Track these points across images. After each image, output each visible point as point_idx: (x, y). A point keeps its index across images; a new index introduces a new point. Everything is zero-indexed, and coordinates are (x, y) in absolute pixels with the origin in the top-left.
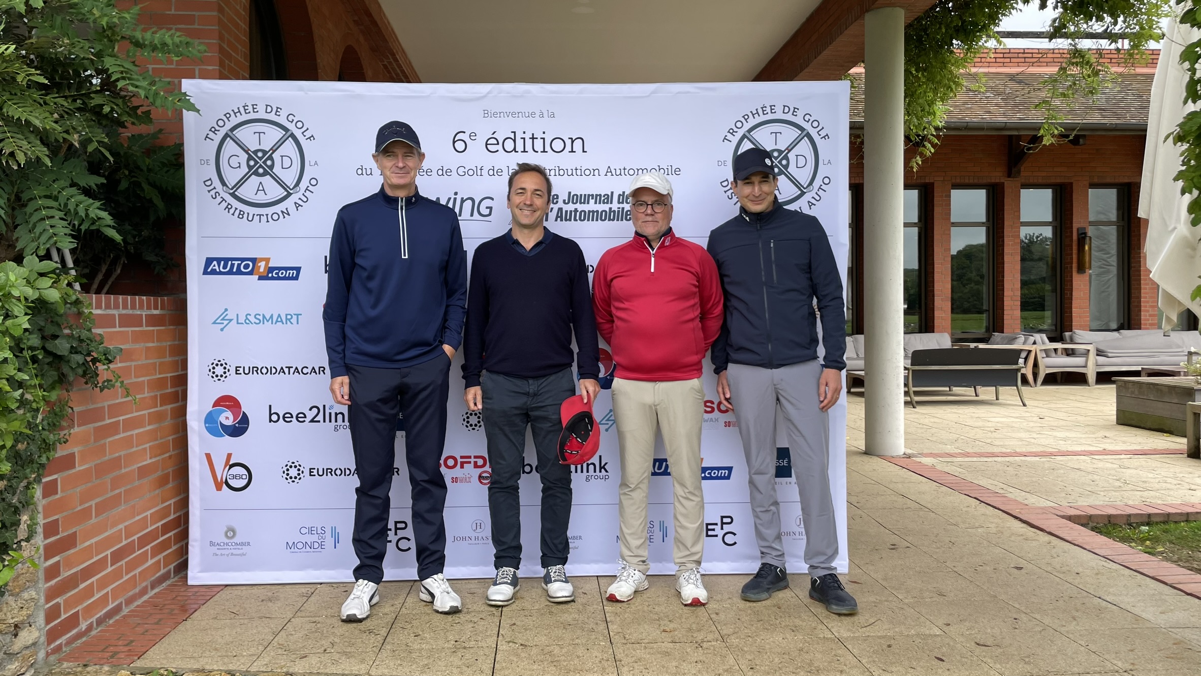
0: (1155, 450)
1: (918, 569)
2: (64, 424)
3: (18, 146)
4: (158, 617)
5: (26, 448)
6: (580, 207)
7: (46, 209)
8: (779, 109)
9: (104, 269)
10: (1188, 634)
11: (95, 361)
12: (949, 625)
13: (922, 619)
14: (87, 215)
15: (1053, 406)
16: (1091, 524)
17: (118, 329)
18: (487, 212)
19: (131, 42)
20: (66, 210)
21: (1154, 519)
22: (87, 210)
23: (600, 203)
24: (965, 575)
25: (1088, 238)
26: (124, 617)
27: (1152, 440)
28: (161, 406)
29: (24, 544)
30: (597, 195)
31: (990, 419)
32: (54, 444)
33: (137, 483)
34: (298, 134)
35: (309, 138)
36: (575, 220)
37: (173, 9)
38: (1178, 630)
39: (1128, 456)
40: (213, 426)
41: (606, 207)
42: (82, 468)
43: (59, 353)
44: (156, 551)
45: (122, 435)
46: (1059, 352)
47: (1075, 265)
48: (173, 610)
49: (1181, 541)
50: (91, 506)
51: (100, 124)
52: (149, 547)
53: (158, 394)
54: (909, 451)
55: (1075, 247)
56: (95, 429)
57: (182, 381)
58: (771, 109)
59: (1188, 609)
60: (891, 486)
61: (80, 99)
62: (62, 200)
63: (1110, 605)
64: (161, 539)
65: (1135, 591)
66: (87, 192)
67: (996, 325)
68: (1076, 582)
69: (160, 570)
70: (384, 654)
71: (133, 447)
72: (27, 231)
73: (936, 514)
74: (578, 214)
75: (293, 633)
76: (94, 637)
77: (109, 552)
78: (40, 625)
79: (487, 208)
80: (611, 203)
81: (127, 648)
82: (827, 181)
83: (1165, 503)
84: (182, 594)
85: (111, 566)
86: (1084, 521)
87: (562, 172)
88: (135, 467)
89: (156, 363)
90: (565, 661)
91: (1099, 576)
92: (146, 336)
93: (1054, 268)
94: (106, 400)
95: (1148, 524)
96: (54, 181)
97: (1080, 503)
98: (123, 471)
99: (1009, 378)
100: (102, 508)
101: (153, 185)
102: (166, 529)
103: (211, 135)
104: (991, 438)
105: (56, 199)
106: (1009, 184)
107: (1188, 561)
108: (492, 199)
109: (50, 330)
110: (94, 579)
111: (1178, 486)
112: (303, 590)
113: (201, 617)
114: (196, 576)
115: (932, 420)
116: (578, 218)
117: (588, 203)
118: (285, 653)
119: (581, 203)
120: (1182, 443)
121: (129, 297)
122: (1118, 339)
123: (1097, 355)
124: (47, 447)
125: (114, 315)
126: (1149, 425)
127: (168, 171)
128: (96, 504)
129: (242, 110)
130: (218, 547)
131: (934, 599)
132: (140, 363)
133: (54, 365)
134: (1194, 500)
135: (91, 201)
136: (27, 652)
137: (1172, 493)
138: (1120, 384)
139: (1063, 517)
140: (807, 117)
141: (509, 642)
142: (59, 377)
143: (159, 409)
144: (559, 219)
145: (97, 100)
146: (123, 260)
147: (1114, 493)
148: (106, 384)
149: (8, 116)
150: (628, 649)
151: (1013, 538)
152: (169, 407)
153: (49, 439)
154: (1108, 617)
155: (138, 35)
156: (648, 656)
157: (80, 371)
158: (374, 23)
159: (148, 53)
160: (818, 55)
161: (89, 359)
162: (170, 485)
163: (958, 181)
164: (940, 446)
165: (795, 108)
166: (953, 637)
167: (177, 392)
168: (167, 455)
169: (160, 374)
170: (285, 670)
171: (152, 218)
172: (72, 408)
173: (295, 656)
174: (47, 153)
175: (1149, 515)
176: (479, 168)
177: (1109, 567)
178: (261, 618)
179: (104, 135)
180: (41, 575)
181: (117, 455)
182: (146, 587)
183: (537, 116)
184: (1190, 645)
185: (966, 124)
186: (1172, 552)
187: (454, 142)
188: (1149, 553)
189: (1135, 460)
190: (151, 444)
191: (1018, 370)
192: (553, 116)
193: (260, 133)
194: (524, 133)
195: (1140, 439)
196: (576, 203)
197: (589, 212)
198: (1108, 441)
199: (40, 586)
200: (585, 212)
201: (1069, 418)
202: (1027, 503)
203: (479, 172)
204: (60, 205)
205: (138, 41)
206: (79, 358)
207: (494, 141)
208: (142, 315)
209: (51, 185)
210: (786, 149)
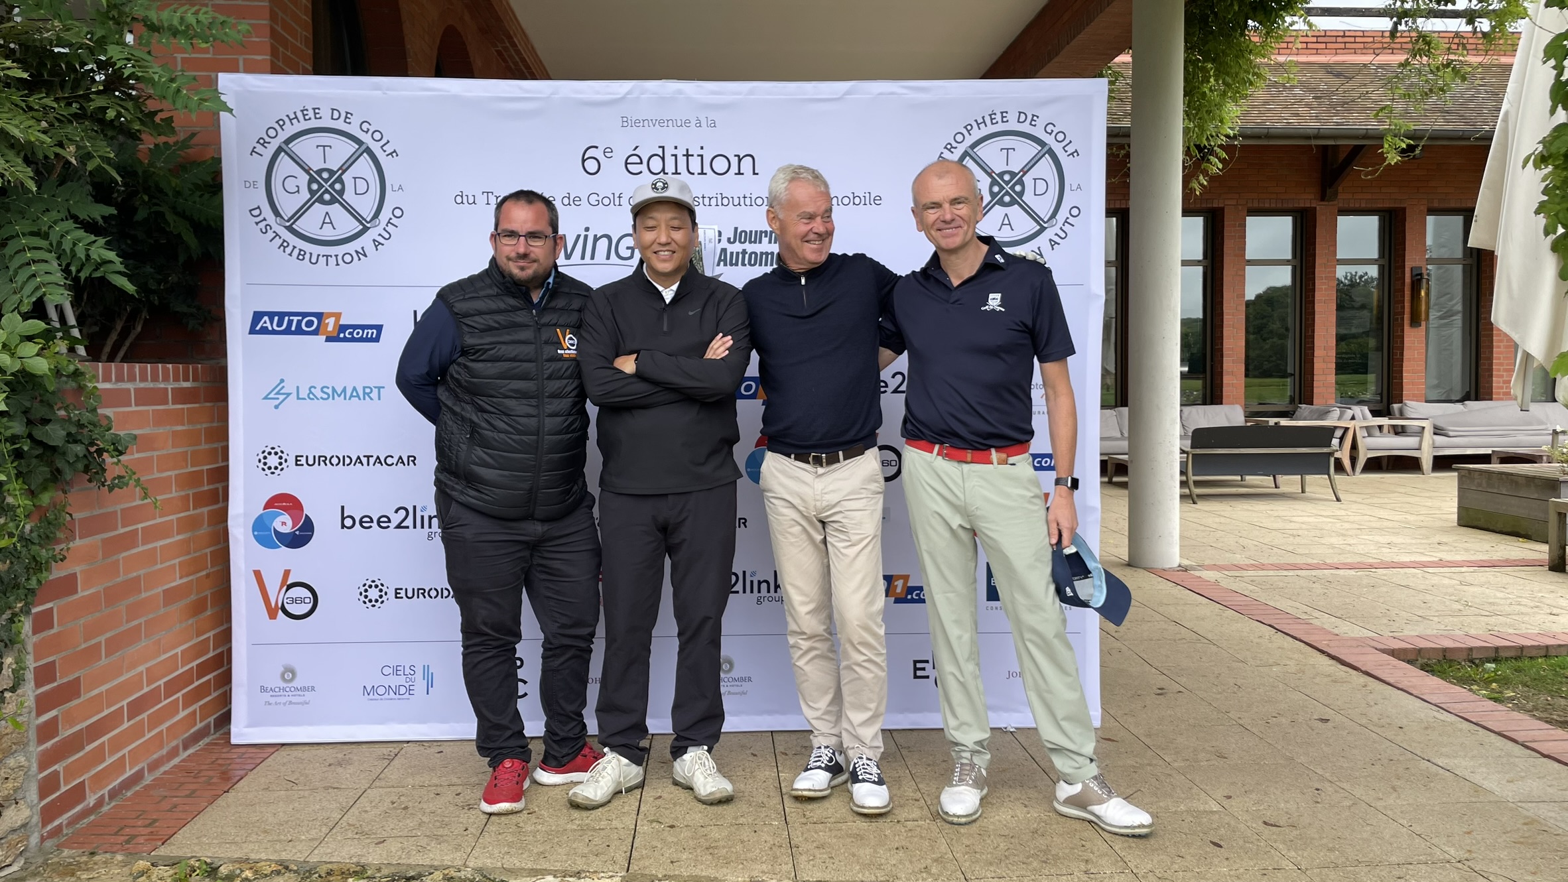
0: (1507, 560)
1: (1192, 721)
2: (60, 535)
4: (192, 787)
5: (9, 568)
6: (750, 248)
7: (32, 251)
8: (1012, 117)
9: (119, 326)
10: (1544, 812)
11: (100, 451)
12: (1230, 797)
13: (1195, 790)
14: (88, 256)
15: (1375, 500)
16: (1420, 661)
17: (134, 408)
18: (627, 254)
19: (146, 25)
20: (61, 252)
21: (1503, 654)
22: (87, 250)
24: (1254, 730)
25: (1424, 281)
26: (147, 787)
27: (1502, 547)
28: (194, 509)
29: (7, 695)
31: (1293, 518)
32: (47, 562)
33: (162, 611)
34: (375, 148)
35: (391, 154)
36: (743, 264)
38: (1530, 804)
39: (1472, 569)
40: (263, 534)
42: (86, 593)
43: (52, 443)
44: (190, 699)
45: (141, 549)
46: (1385, 430)
47: (1407, 317)
48: (212, 778)
49: (1537, 683)
50: (100, 642)
51: (105, 135)
52: (179, 695)
53: (191, 492)
54: (1186, 562)
55: (1407, 293)
56: (104, 541)
57: (221, 475)
58: (1003, 117)
59: (1544, 777)
60: (1161, 610)
61: (76, 102)
62: (54, 238)
63: (1441, 771)
64: (196, 684)
65: (1475, 752)
66: (90, 227)
67: (1304, 394)
68: (1398, 739)
69: (195, 724)
70: (487, 838)
71: (156, 564)
72: (8, 280)
73: (1218, 647)
74: (747, 256)
75: (368, 809)
76: (106, 814)
77: (125, 703)
78: (32, 801)
79: (628, 248)
81: (149, 830)
82: (1075, 212)
83: (1515, 632)
84: (224, 756)
85: (128, 721)
86: (1410, 657)
88: (160, 590)
89: (187, 452)
90: (724, 847)
91: (1429, 731)
92: (177, 417)
93: (1380, 319)
94: (119, 504)
95: (1495, 660)
96: (44, 212)
97: (1406, 633)
98: (144, 595)
99: (1320, 464)
100: (114, 645)
101: (183, 215)
102: (202, 670)
103: (259, 149)
104: (1292, 544)
105: (46, 236)
106: (1322, 210)
107: (1546, 710)
109: (39, 411)
110: (105, 738)
111: (1536, 610)
112: (385, 750)
113: (248, 788)
114: (242, 732)
115: (1217, 520)
116: (746, 262)
117: (760, 242)
118: (357, 837)
119: (750, 242)
120: (1541, 551)
121: (149, 365)
122: (1462, 413)
123: (1435, 434)
124: (38, 566)
125: (128, 390)
126: (1499, 526)
127: (203, 195)
128: (105, 640)
129: (300, 115)
130: (271, 693)
131: (1213, 762)
132: (164, 452)
133: (45, 459)
134: (1556, 629)
135: (93, 238)
136: (15, 837)
137: (1526, 619)
139: (1384, 651)
140: (1049, 128)
141: (652, 822)
142: (51, 472)
143: (192, 512)
145: (98, 103)
146: (145, 314)
147: (1451, 619)
148: (117, 481)
150: (808, 830)
151: (1317, 680)
152: (205, 510)
153: (40, 556)
154: (1439, 787)
155: (153, 16)
156: (834, 840)
157: (80, 466)
159: (167, 39)
160: (1072, 40)
161: (93, 449)
162: (209, 613)
163: (1256, 205)
164: (1228, 555)
165: (1033, 116)
166: (1235, 814)
167: (217, 489)
168: (204, 573)
169: (192, 466)
170: (355, 860)
171: (182, 258)
172: (71, 515)
173: (369, 841)
174: (32, 174)
175: (1497, 649)
176: (617, 195)
177: (1442, 718)
178: (326, 788)
179: (108, 150)
180: (32, 735)
181: (135, 574)
182: (177, 746)
183: (693, 125)
184: (1546, 825)
185: (1266, 131)
186: (1526, 698)
187: (583, 161)
188: (1496, 700)
189: (1480, 574)
190: (181, 559)
191: (1331, 454)
192: (714, 124)
193: (324, 146)
194: (676, 147)
195: (1487, 546)
196: (745, 242)
197: (762, 253)
198: (1446, 548)
199: (31, 749)
200: (756, 254)
201: (1397, 518)
202: (1337, 632)
203: (617, 200)
204: (51, 245)
205: (153, 23)
206: (79, 448)
207: (636, 159)
208: (167, 389)
209: (38, 218)
210: (1021, 170)
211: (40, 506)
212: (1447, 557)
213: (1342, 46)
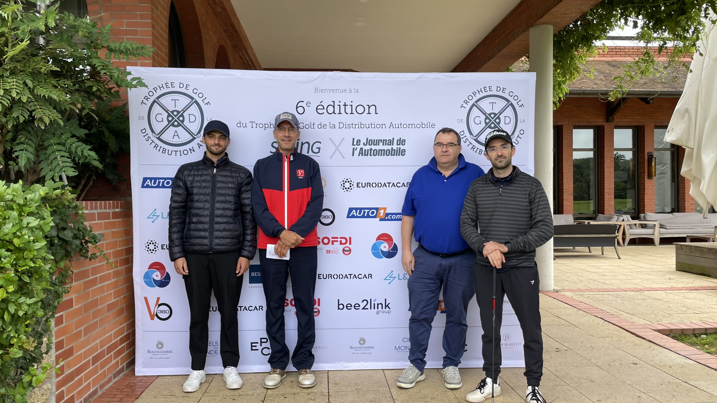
0: (702, 287)
1: (575, 364)
3: (43, 113)
4: (121, 396)
5: (47, 297)
6: (374, 147)
7: (58, 152)
8: (494, 89)
9: (83, 182)
11: (87, 242)
12: (600, 401)
14: (82, 154)
15: (636, 259)
16: (673, 335)
17: (97, 222)
18: (317, 150)
19: (108, 49)
20: (70, 152)
21: (709, 332)
22: (82, 151)
23: (386, 145)
24: (603, 368)
25: (654, 159)
26: (100, 397)
27: (699, 281)
28: (120, 267)
29: (44, 355)
30: (384, 140)
31: (601, 267)
32: (62, 293)
33: (106, 314)
34: (200, 101)
35: (207, 104)
36: (370, 155)
37: (125, 26)
39: (687, 291)
40: (148, 281)
41: (389, 147)
42: (76, 307)
43: (67, 239)
44: (117, 355)
45: (99, 286)
46: (637, 226)
47: (646, 174)
48: (129, 392)
50: (81, 330)
51: (89, 98)
52: (112, 353)
53: (118, 259)
54: (556, 288)
55: (646, 164)
56: (84, 282)
57: (130, 251)
58: (490, 89)
60: (550, 311)
61: (78, 84)
62: (68, 146)
63: (693, 387)
64: (119, 347)
65: (706, 378)
66: (80, 139)
67: (600, 209)
68: (671, 372)
69: (118, 366)
71: (104, 293)
72: (47, 165)
73: (580, 328)
74: (372, 151)
77: (91, 357)
79: (317, 148)
80: (393, 145)
82: (522, 132)
83: (714, 321)
84: (132, 381)
85: (92, 366)
86: (668, 333)
87: (362, 126)
88: (106, 304)
89: (117, 241)
91: (683, 369)
92: (113, 225)
93: (634, 175)
94: (89, 266)
95: (705, 334)
96: (62, 134)
97: (664, 322)
98: (99, 307)
99: (611, 242)
100: (87, 331)
102: (122, 341)
103: (146, 101)
104: (603, 279)
105: (64, 145)
106: (607, 126)
108: (320, 143)
109: (62, 225)
110: (82, 374)
113: (146, 397)
114: (140, 370)
115: (567, 268)
116: (372, 154)
117: (379, 145)
119: (374, 145)
121: (103, 202)
122: (672, 218)
123: (660, 228)
124: (58, 295)
125: (95, 213)
126: (696, 271)
127: (120, 121)
128: (84, 329)
129: (164, 85)
130: (153, 353)
131: (588, 384)
132: (108, 241)
133: (63, 246)
135: (84, 145)
138: (678, 246)
139: (655, 330)
140: (511, 94)
142: (65, 252)
143: (119, 268)
144: (361, 155)
145: (88, 84)
146: (94, 177)
147: (683, 315)
148: (93, 256)
149: (37, 95)
151: (628, 344)
152: (124, 267)
153: (59, 291)
154: (693, 395)
155: (112, 45)
157: (78, 250)
158: (236, 31)
159: (118, 56)
160: (500, 52)
161: (83, 241)
162: (124, 315)
163: (577, 124)
164: (574, 284)
165: (504, 88)
167: (128, 258)
169: (119, 247)
172: (72, 272)
174: (61, 117)
175: (706, 329)
176: (312, 124)
177: (687, 362)
179: (92, 105)
180: (54, 374)
181: (96, 298)
182: (111, 377)
183: (348, 91)
185: (583, 91)
187: (297, 108)
188: (709, 353)
189: (691, 294)
190: (114, 290)
191: (616, 237)
192: (357, 91)
193: (175, 100)
194: (340, 102)
195: (691, 280)
196: (371, 145)
197: (379, 150)
198: (673, 281)
199: (53, 380)
200: (376, 150)
201: (647, 267)
202: (632, 322)
203: (312, 126)
204: (66, 149)
205: (112, 49)
206: (77, 242)
207: (322, 107)
208: (110, 212)
209: (60, 136)
210: (499, 113)
211: (60, 268)
212: (675, 285)
213: (615, 53)
